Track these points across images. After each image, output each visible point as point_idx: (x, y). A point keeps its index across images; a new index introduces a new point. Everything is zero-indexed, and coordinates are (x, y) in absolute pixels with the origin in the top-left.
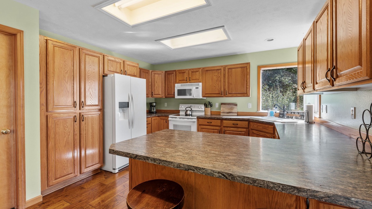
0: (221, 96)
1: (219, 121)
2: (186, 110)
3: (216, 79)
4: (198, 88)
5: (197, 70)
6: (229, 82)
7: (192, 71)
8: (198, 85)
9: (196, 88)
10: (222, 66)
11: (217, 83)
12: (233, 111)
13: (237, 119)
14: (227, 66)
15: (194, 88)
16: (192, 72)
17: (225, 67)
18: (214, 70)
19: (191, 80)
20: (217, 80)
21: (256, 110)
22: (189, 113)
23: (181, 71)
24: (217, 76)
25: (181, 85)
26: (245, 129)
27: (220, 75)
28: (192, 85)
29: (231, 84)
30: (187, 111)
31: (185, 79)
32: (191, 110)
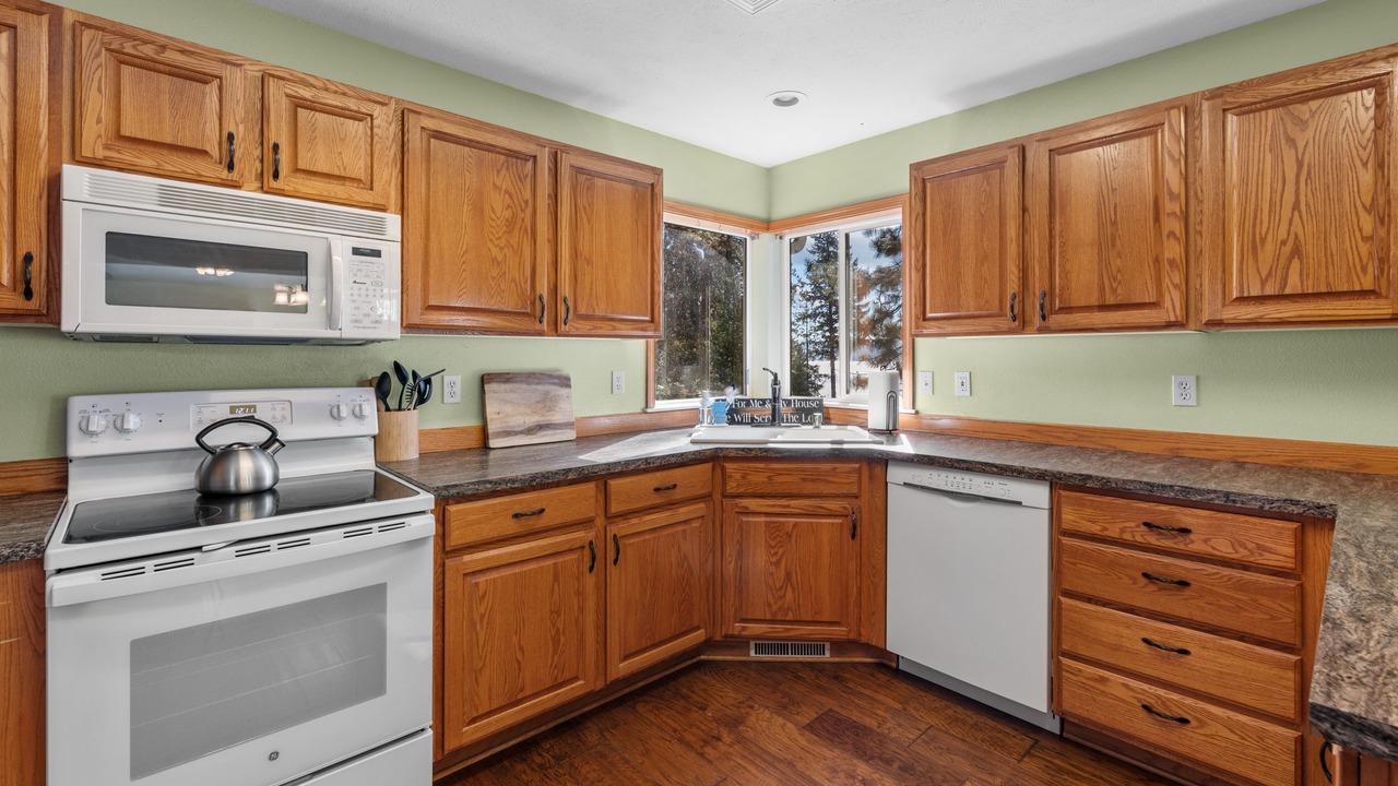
0: (538, 326)
1: (590, 488)
2: (203, 446)
3: (508, 214)
4: (377, 254)
5: (352, 104)
6: (580, 248)
7: (306, 93)
8: (378, 229)
9: (357, 251)
10: (540, 142)
11: (514, 241)
12: (557, 418)
13: (673, 460)
14: (568, 149)
15: (341, 247)
16: (298, 104)
17: (557, 152)
18: (490, 148)
19: (284, 169)
20: (510, 224)
21: (643, 406)
22: (258, 477)
23: (148, 50)
24: (511, 196)
25: (167, 198)
26: (703, 505)
27: (528, 195)
28: (307, 218)
29: (589, 262)
30: (225, 454)
31: (213, 148)
32: (264, 446)
